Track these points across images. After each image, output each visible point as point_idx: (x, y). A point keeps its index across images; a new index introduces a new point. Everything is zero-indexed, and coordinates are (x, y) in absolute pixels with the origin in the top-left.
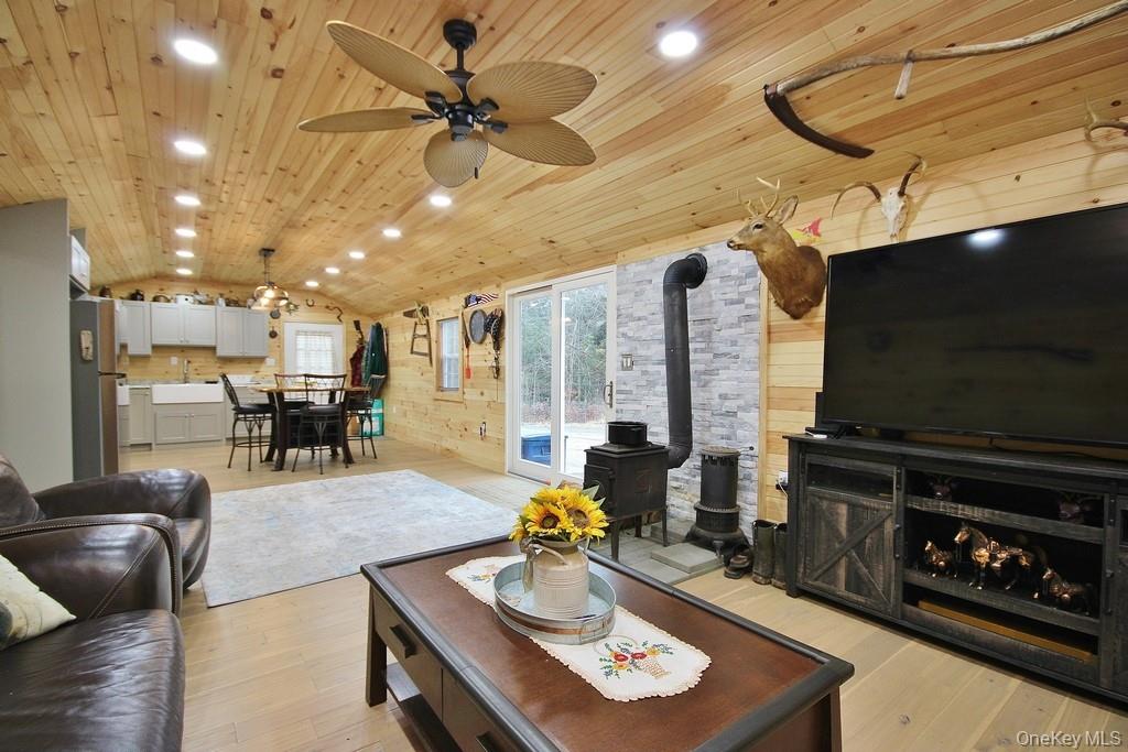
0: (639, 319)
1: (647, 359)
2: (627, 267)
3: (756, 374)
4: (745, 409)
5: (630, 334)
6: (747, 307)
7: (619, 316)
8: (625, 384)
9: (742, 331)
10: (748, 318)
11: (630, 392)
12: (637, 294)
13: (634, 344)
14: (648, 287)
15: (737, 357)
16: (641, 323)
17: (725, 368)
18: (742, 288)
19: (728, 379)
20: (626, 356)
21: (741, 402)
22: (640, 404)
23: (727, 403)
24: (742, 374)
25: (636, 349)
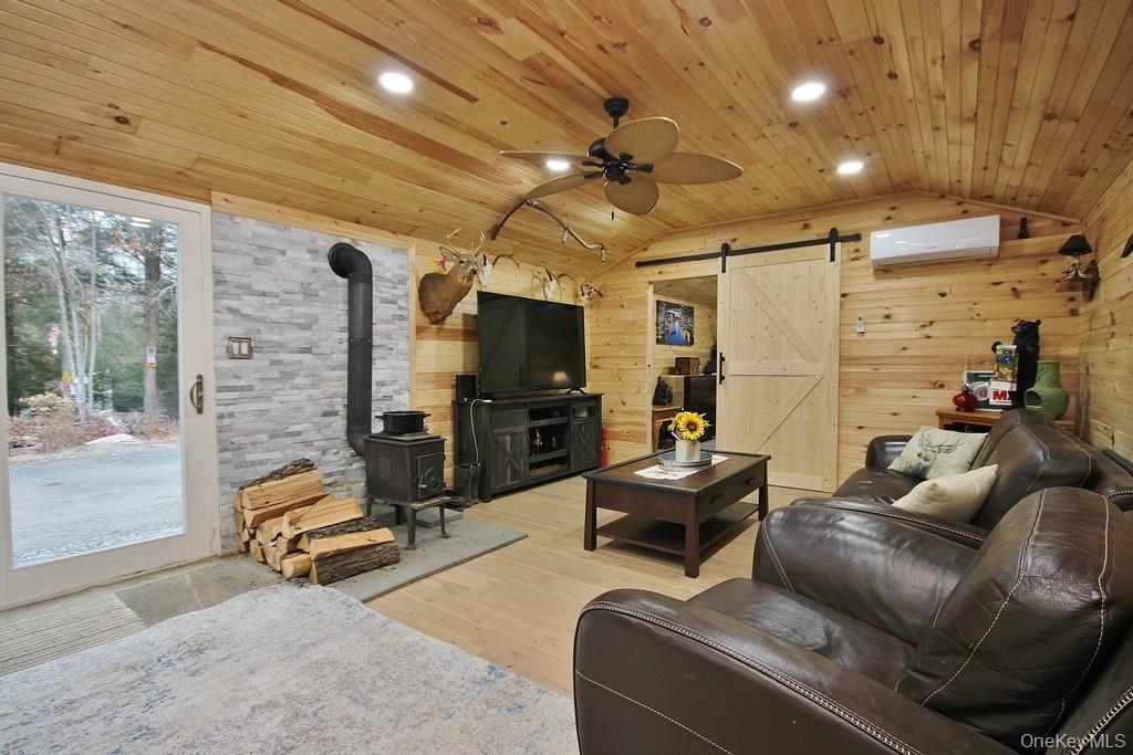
0: (264, 294)
1: (280, 346)
2: (238, 220)
3: (407, 364)
4: (398, 392)
5: (249, 311)
6: (400, 308)
7: (218, 283)
8: (236, 377)
9: (396, 327)
10: (401, 318)
11: (250, 388)
12: (257, 261)
13: (254, 325)
14: (279, 258)
15: (392, 349)
16: (268, 300)
17: (384, 358)
18: (395, 291)
19: (386, 368)
20: (240, 340)
21: (397, 387)
22: (270, 401)
23: (384, 389)
24: (395, 363)
25: (259, 331)
